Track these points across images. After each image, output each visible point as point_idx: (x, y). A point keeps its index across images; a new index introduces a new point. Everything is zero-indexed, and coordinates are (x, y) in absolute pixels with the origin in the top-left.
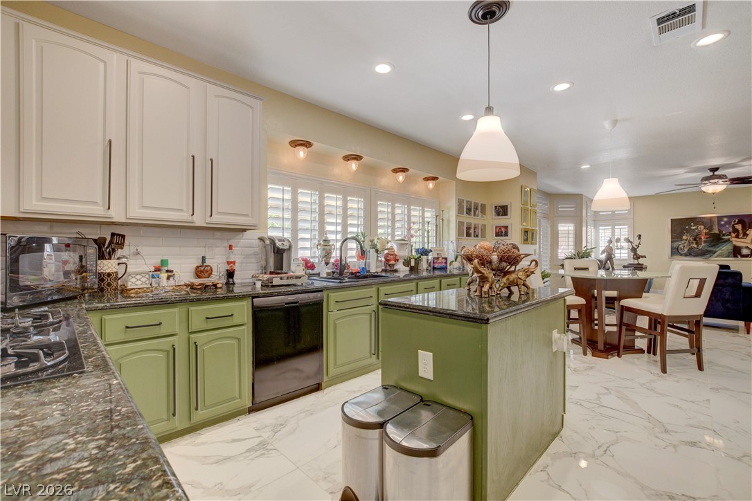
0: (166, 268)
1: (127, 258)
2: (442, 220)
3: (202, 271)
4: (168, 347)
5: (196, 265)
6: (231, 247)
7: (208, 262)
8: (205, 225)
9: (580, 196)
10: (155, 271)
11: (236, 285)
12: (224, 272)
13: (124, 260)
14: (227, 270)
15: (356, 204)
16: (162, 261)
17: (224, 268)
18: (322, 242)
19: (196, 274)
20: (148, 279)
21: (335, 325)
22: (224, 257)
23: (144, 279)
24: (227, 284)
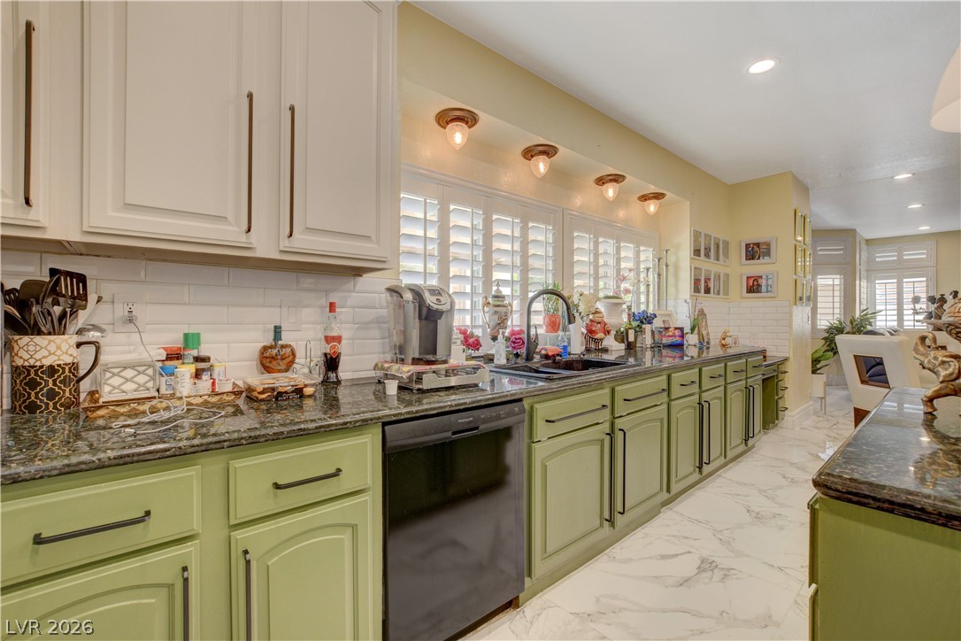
0: (195, 353)
1: (101, 330)
2: (667, 266)
3: (273, 357)
4: (173, 576)
5: (262, 345)
6: (332, 307)
7: (286, 338)
8: (278, 256)
9: (851, 233)
10: (169, 358)
11: (343, 384)
12: (318, 359)
13: (93, 335)
14: (326, 355)
15: (541, 234)
16: (186, 336)
17: (318, 350)
18: (490, 300)
19: (263, 365)
20: (153, 378)
21: (545, 468)
22: (319, 326)
23: (142, 379)
24: (325, 382)
